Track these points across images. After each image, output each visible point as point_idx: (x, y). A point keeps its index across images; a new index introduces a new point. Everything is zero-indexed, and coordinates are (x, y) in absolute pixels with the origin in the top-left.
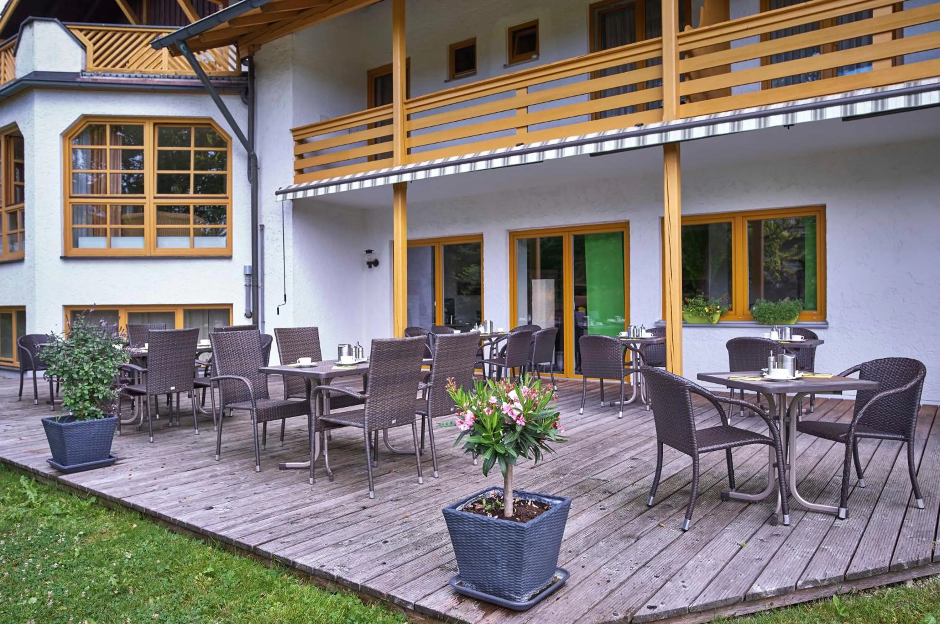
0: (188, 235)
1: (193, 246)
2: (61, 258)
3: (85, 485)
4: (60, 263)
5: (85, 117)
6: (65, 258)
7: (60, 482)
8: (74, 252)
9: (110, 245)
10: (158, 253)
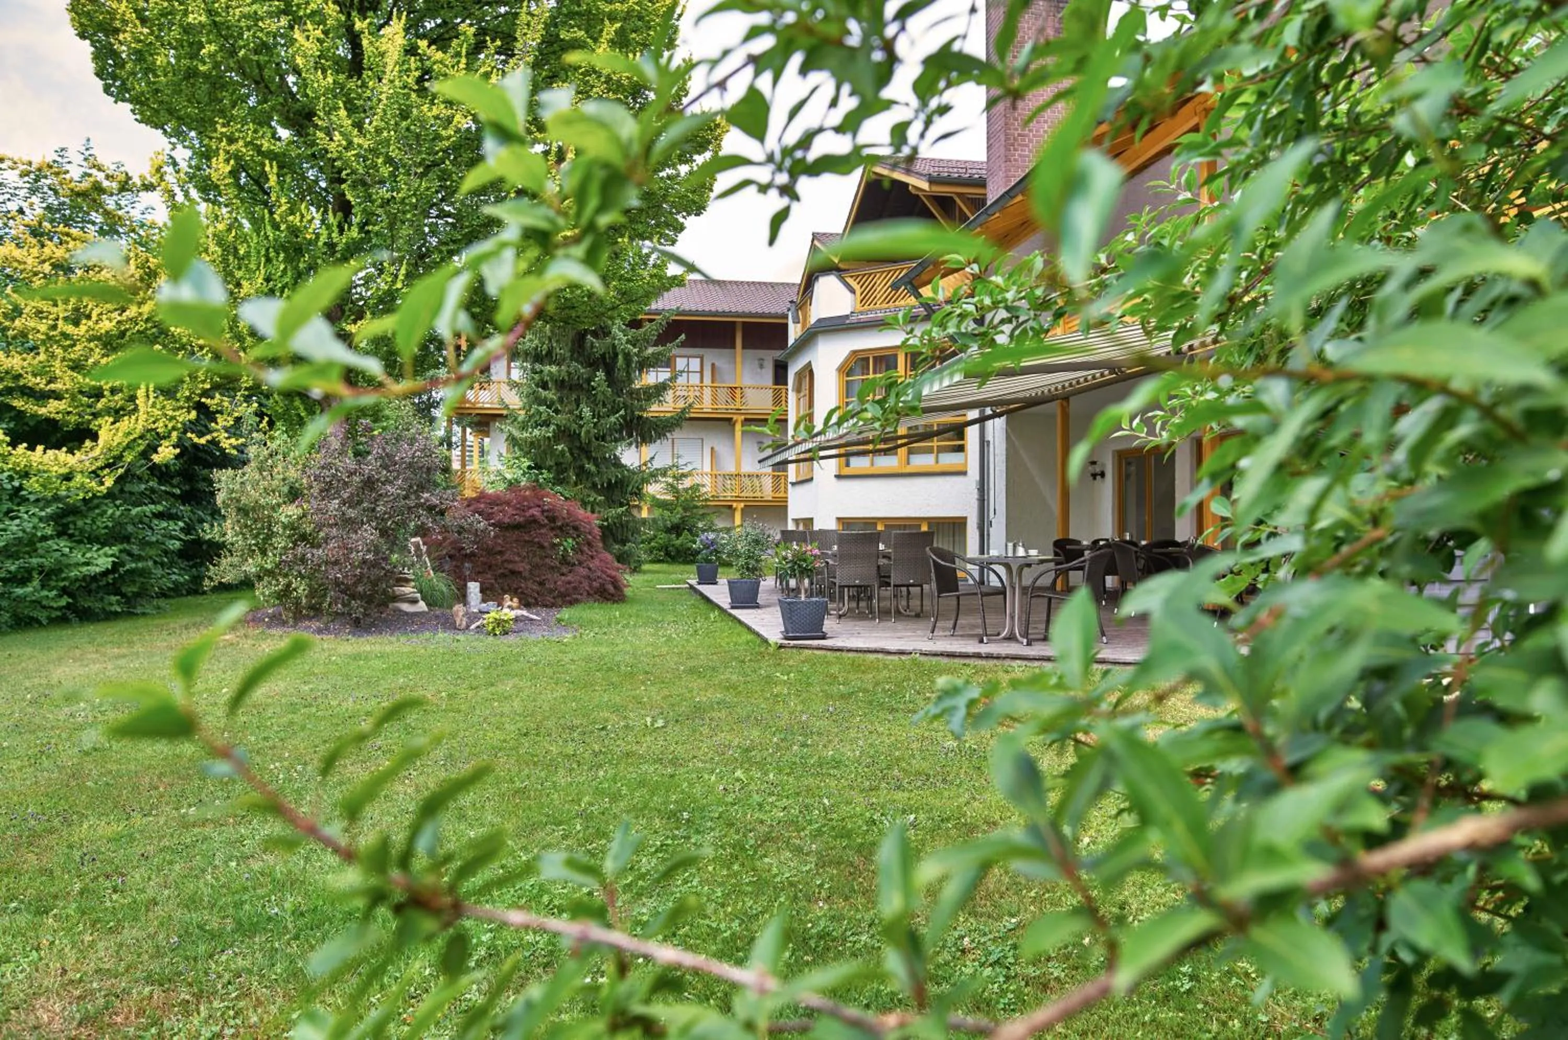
0: (932, 452)
1: (937, 462)
2: (836, 476)
3: (740, 617)
4: (834, 480)
5: (854, 352)
6: (839, 477)
7: (730, 615)
8: (846, 471)
9: (872, 464)
10: (908, 469)
